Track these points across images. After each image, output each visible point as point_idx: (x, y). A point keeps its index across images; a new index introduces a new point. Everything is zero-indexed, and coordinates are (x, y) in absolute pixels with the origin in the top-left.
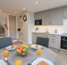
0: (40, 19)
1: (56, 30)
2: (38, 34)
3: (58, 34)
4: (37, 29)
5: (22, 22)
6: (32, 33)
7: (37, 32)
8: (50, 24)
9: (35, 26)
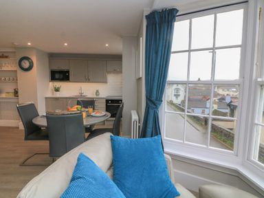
0: (64, 68)
1: (97, 91)
2: (65, 100)
3: (100, 96)
4: (57, 90)
5: (16, 71)
6: (46, 98)
7: (58, 95)
8: (87, 80)
9: (51, 83)
